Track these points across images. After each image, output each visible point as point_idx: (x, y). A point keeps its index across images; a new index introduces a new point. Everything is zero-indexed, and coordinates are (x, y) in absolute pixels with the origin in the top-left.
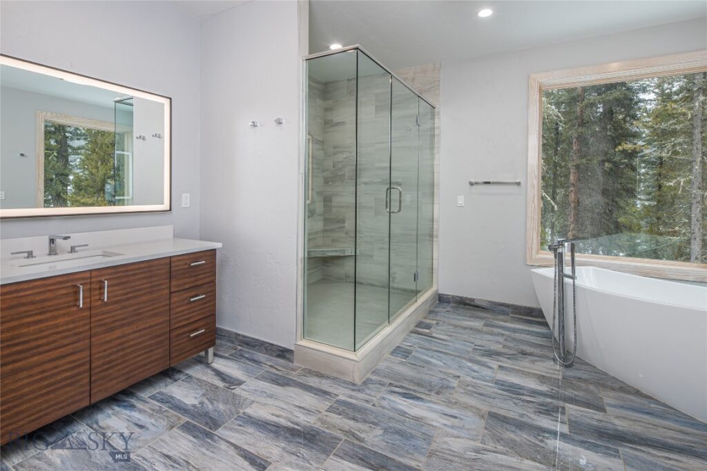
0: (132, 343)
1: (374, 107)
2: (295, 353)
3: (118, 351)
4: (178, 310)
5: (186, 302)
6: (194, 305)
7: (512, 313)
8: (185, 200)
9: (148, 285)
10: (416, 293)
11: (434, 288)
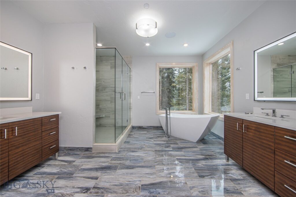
0: (27, 153)
1: (110, 67)
2: (93, 149)
3: (21, 157)
4: (45, 138)
5: (48, 135)
6: (51, 136)
7: (153, 128)
8: (37, 96)
9: (33, 129)
10: (126, 127)
11: (131, 124)
